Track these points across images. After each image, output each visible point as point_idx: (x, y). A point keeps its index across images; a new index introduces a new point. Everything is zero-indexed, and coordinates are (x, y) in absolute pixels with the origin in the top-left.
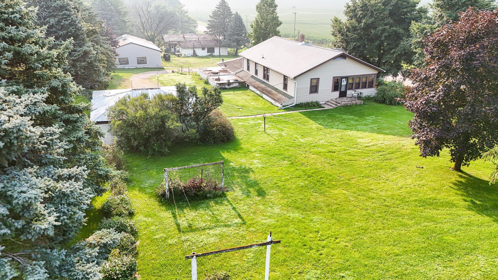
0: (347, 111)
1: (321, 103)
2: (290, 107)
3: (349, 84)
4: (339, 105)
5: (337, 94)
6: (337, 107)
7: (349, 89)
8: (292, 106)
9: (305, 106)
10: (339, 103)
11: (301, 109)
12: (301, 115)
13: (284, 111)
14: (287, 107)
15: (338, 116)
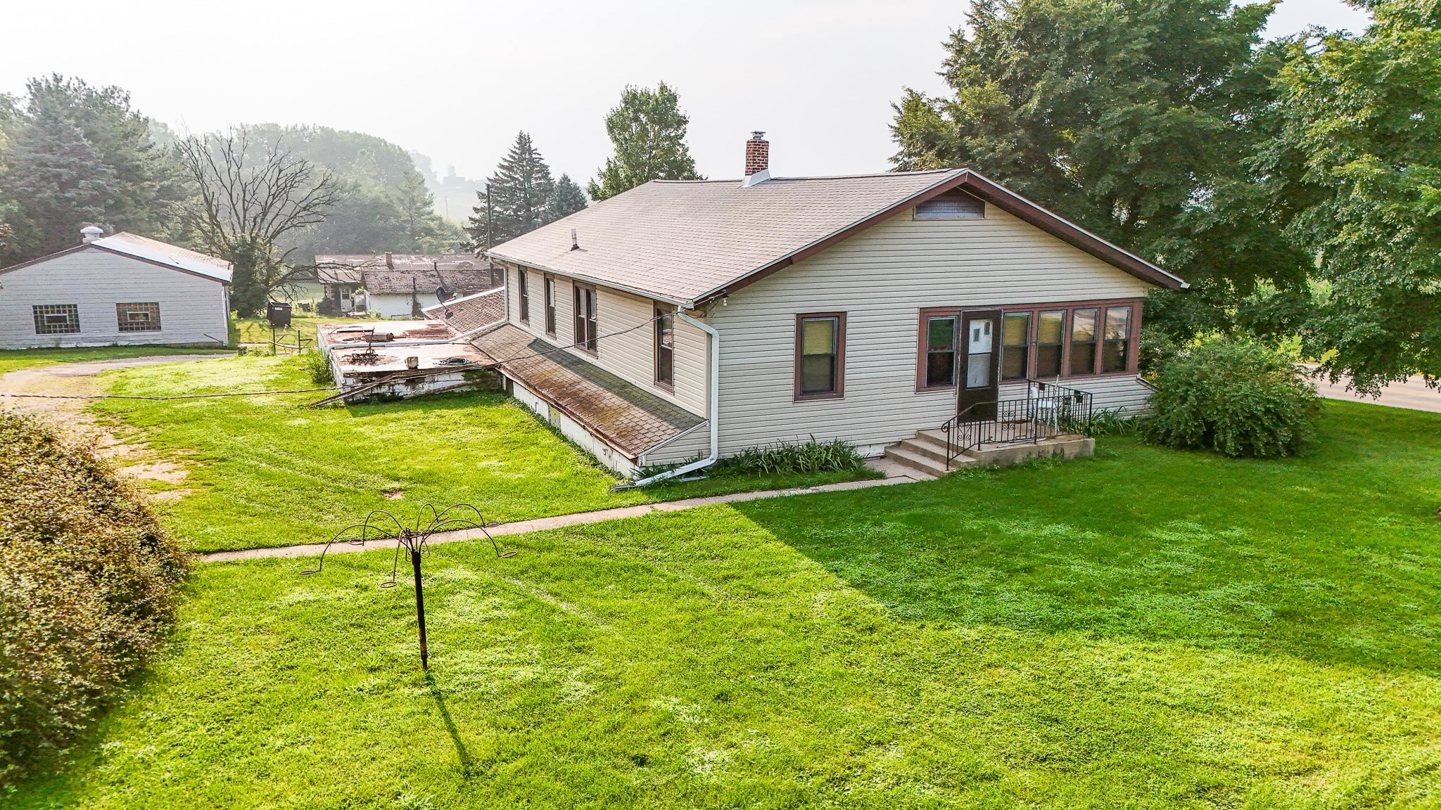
0: (1017, 493)
1: (862, 452)
2: (689, 474)
3: (1008, 349)
4: (962, 459)
5: (945, 402)
6: (952, 475)
7: (1006, 379)
8: (699, 472)
9: (773, 470)
10: (965, 452)
11: (744, 485)
12: (743, 521)
13: (644, 498)
14: (668, 475)
15: (972, 524)
